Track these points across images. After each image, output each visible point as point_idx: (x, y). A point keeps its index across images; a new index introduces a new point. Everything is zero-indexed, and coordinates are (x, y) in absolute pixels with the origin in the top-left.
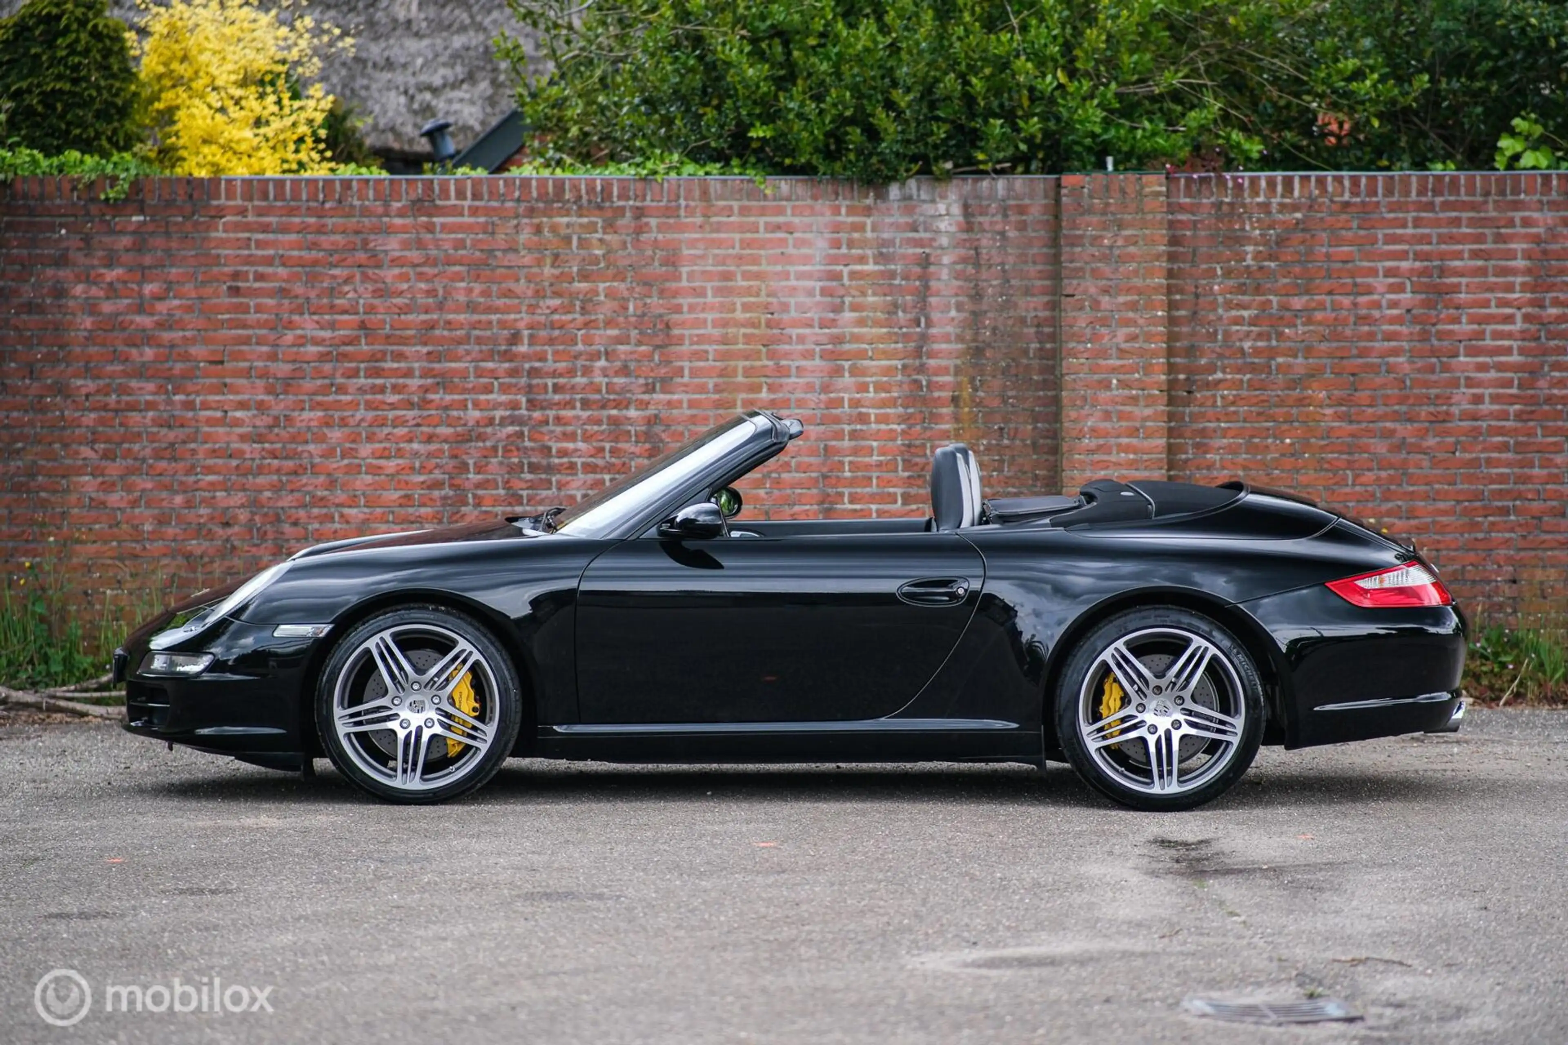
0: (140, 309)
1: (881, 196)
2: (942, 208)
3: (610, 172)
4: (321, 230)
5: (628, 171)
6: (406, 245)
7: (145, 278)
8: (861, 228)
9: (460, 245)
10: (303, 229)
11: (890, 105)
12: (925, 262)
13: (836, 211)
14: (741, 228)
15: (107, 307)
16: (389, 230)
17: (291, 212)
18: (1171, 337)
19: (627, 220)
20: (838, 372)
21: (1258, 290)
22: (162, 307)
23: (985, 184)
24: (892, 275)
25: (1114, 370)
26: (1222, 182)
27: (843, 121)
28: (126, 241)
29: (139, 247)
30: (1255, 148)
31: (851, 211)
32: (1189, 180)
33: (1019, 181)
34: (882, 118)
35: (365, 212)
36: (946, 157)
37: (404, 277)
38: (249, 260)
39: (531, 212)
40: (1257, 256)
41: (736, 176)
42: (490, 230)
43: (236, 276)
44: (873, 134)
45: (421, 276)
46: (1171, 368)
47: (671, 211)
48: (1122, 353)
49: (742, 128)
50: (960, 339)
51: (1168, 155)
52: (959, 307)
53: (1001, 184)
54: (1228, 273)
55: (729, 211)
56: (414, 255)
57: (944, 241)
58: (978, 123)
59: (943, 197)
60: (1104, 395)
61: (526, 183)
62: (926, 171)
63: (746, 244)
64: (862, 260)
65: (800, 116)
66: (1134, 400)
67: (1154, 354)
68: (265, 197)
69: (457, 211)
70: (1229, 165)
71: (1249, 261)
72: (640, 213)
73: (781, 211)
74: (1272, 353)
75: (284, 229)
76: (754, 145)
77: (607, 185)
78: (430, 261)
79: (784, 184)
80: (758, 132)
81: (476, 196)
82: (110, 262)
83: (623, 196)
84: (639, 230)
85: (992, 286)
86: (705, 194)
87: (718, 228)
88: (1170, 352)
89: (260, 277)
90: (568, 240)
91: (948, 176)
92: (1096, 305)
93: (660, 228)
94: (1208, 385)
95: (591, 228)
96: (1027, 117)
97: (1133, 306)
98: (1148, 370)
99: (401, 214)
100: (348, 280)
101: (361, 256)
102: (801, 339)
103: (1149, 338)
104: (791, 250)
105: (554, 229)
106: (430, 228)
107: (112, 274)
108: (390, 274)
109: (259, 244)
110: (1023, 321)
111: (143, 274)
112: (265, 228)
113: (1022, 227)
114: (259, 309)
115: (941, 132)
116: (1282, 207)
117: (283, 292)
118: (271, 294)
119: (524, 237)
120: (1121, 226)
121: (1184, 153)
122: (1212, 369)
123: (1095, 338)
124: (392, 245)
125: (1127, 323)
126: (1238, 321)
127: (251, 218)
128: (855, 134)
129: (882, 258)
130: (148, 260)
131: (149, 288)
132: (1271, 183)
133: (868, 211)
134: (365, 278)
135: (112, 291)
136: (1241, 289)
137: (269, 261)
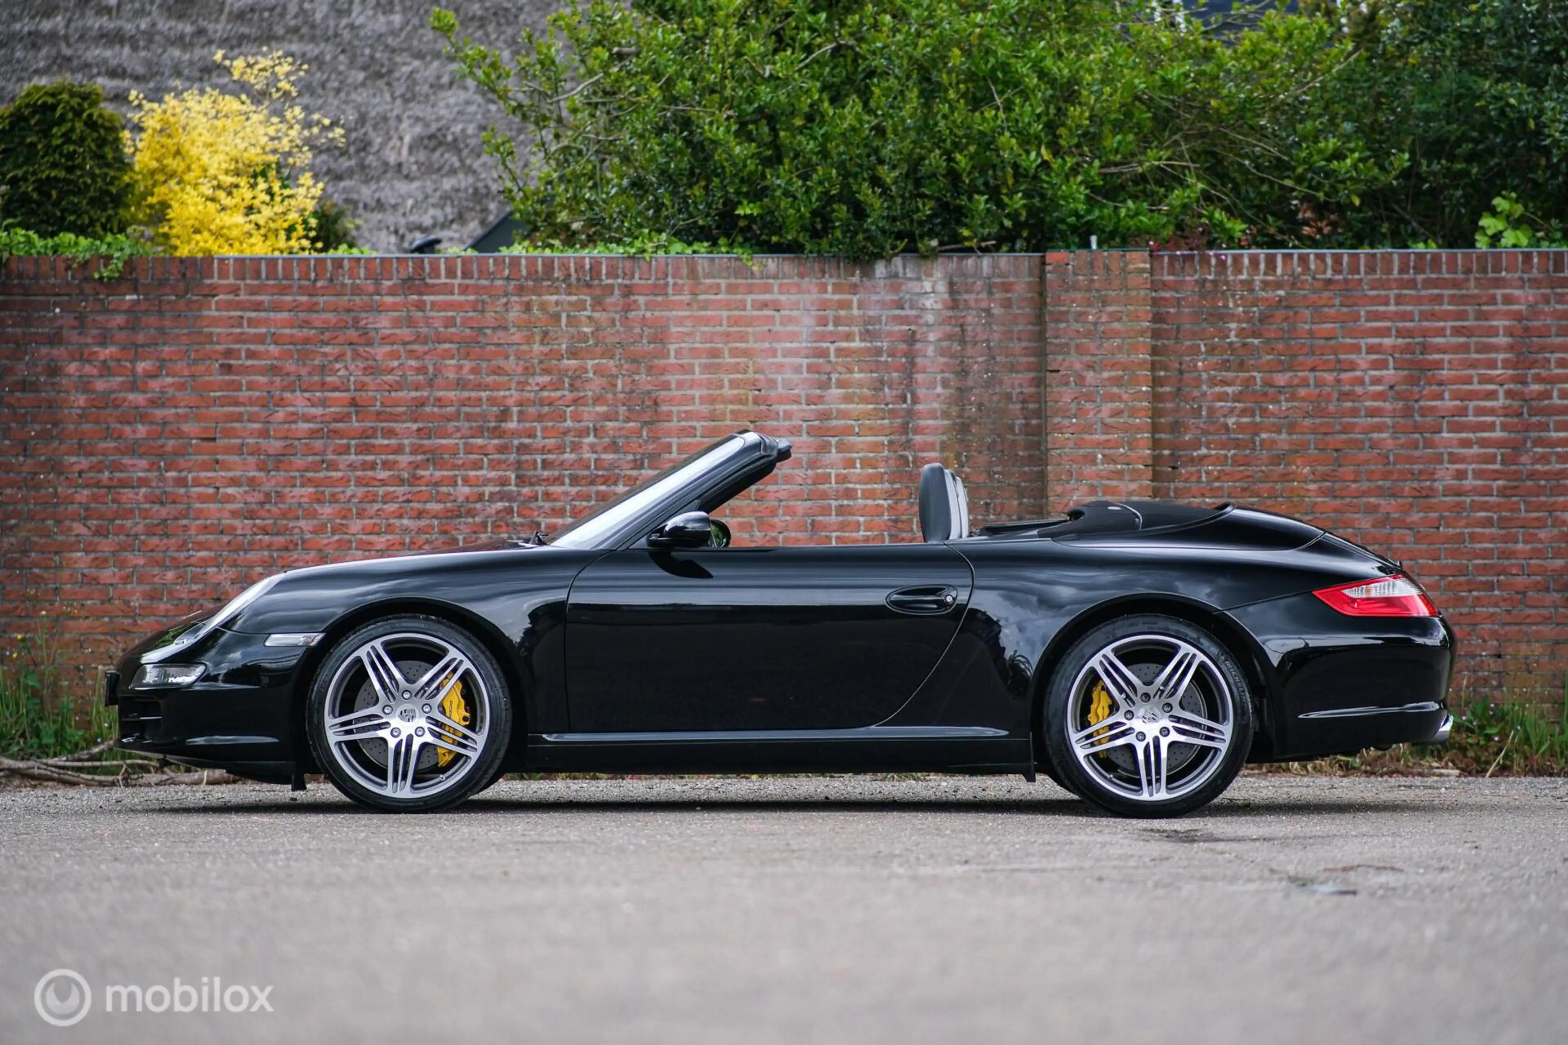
0: (133, 387)
1: (867, 273)
2: (927, 286)
3: (598, 251)
4: (312, 308)
5: (618, 250)
6: (396, 323)
7: (137, 357)
8: (847, 305)
9: (450, 322)
10: (294, 308)
11: (876, 181)
12: (911, 339)
13: (823, 288)
14: (728, 306)
15: (100, 385)
16: (380, 309)
17: (283, 290)
18: (1156, 413)
19: (615, 298)
20: (824, 448)
21: (1241, 366)
22: (155, 385)
23: (970, 262)
24: (879, 352)
25: (1099, 445)
26: (1205, 260)
27: (828, 199)
28: (120, 319)
29: (132, 326)
30: (1238, 227)
31: (837, 289)
32: (1172, 258)
33: (1004, 259)
34: (866, 193)
35: (357, 290)
36: (931, 234)
37: (395, 355)
38: (241, 339)
39: (521, 290)
40: (1240, 333)
41: (723, 254)
42: (479, 307)
43: (228, 353)
44: (859, 211)
45: (411, 354)
46: (1156, 444)
47: (660, 289)
48: (1107, 428)
49: (730, 205)
50: (946, 415)
51: (1152, 233)
52: (945, 384)
53: (986, 262)
54: (1211, 350)
55: (717, 289)
56: (405, 333)
57: (930, 318)
58: (963, 201)
59: (929, 275)
60: (1088, 470)
61: (515, 261)
62: (911, 249)
63: (735, 322)
64: (849, 337)
65: (786, 193)
66: (1119, 475)
67: (1139, 430)
68: (257, 275)
69: (447, 289)
70: (1211, 244)
71: (1233, 338)
72: (628, 291)
73: (768, 289)
74: (1256, 429)
75: (276, 308)
76: (742, 223)
77: (596, 264)
78: (420, 339)
79: (772, 263)
80: (745, 210)
81: (466, 274)
82: (104, 340)
83: (611, 274)
84: (627, 308)
85: (977, 362)
86: (693, 272)
87: (705, 306)
88: (1155, 428)
89: (251, 355)
90: (557, 317)
91: (931, 255)
92: (1080, 380)
93: (648, 306)
94: (1192, 461)
95: (580, 306)
96: (1011, 194)
97: (1117, 382)
98: (1132, 445)
99: (392, 292)
100: (339, 358)
101: (352, 334)
102: (788, 416)
103: (1133, 412)
104: (778, 328)
105: (543, 307)
106: (420, 306)
107: (105, 353)
108: (381, 351)
109: (251, 322)
110: (1008, 397)
111: (136, 351)
112: (257, 307)
113: (1007, 304)
114: (251, 386)
115: (927, 209)
116: (1265, 285)
117: (275, 370)
118: (262, 371)
119: (514, 314)
120: (1105, 302)
121: (1168, 232)
122: (1197, 445)
123: (1080, 413)
124: (383, 323)
125: (1112, 398)
126: (1222, 397)
127: (243, 297)
128: (842, 211)
129: (867, 335)
130: (141, 338)
131: (142, 366)
132: (1254, 261)
133: (854, 289)
134: (357, 355)
135: (106, 370)
136: (1225, 366)
137: (260, 339)
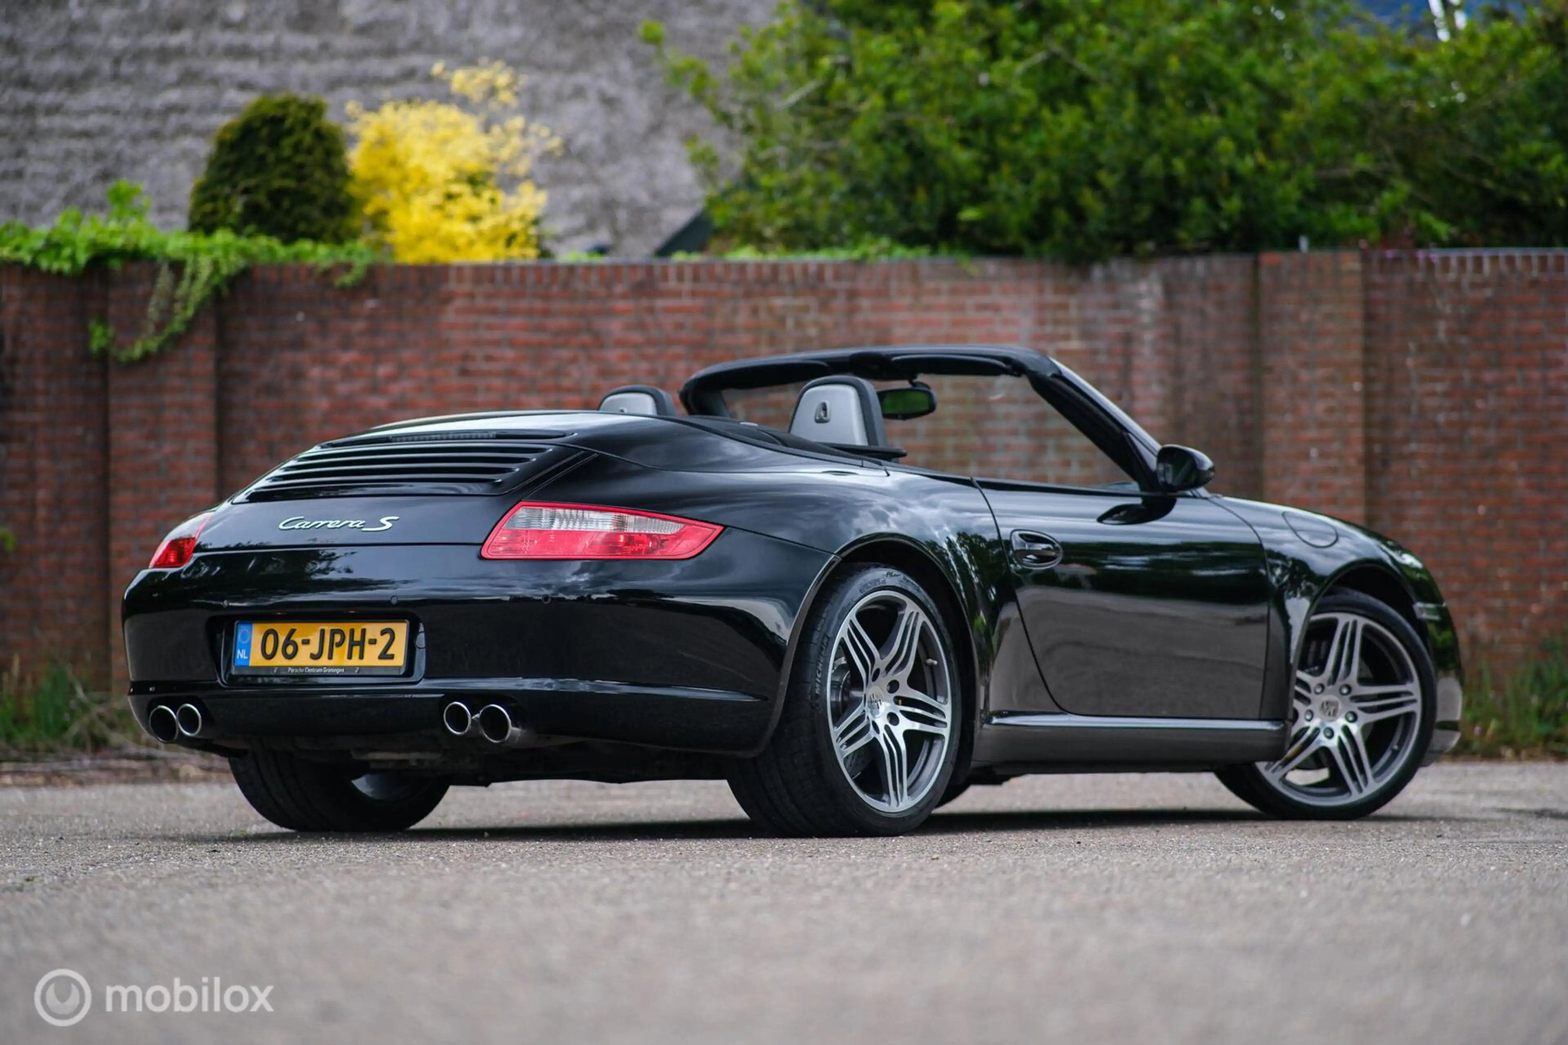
0: (375, 389)
1: (1085, 275)
2: (1143, 287)
3: (823, 256)
4: (546, 313)
5: (842, 255)
6: (628, 327)
7: (377, 361)
8: (1064, 307)
9: (679, 326)
10: (530, 312)
11: (1095, 185)
12: (1128, 339)
13: (1041, 290)
14: (951, 308)
15: (343, 388)
16: (611, 313)
17: (519, 295)
18: (1369, 410)
19: (839, 303)
20: (1041, 449)
21: (1451, 364)
22: (395, 389)
23: (1184, 265)
24: (1094, 352)
25: (1314, 442)
26: (1414, 261)
27: (1047, 205)
28: (360, 325)
29: (373, 331)
30: (1443, 229)
31: (1057, 291)
32: (1383, 260)
33: (1218, 262)
34: (1088, 198)
35: (590, 296)
36: (1148, 237)
37: (625, 358)
38: (478, 343)
39: (748, 295)
40: (1450, 332)
41: (944, 258)
42: (709, 312)
43: (466, 357)
44: (1079, 215)
45: (644, 357)
46: (1368, 441)
47: (882, 293)
48: (1321, 425)
49: (952, 210)
50: (1162, 413)
51: (1361, 234)
52: (1162, 382)
53: (1200, 266)
54: (1421, 349)
55: (937, 292)
56: (637, 337)
57: (1146, 319)
58: (1178, 204)
59: (1144, 276)
60: (1303, 466)
61: (742, 267)
62: (1128, 251)
63: (956, 323)
64: (1067, 337)
65: (1009, 199)
66: (1334, 471)
67: (1353, 425)
68: (492, 280)
69: (677, 294)
70: (1420, 245)
71: (1442, 336)
72: (852, 294)
73: (986, 291)
74: (1464, 425)
75: (511, 312)
76: (962, 228)
77: (821, 268)
78: (651, 342)
79: (992, 266)
80: (969, 214)
81: (696, 278)
82: (346, 344)
83: (837, 277)
84: (852, 310)
85: (1192, 362)
86: (915, 276)
87: (928, 308)
88: (1368, 425)
89: (489, 358)
90: (782, 321)
91: (1149, 258)
92: (1295, 379)
93: (875, 309)
94: (1403, 457)
95: (806, 309)
96: (1228, 196)
97: (1331, 380)
98: (1346, 442)
99: (624, 296)
100: (573, 360)
101: (585, 338)
102: (1007, 417)
103: (1347, 409)
104: (999, 329)
105: (770, 310)
106: (651, 310)
107: (348, 357)
108: (612, 355)
109: (490, 327)
110: (1222, 396)
111: (377, 355)
112: (494, 312)
113: (1221, 305)
114: (488, 389)
115: (1145, 212)
116: (1474, 285)
117: (511, 374)
118: (497, 374)
119: (743, 318)
120: (1318, 301)
121: (1375, 235)
122: (1406, 440)
123: (1295, 410)
124: (615, 327)
125: (1325, 395)
126: (1433, 394)
127: (480, 302)
128: (1062, 216)
129: (1086, 335)
130: (381, 342)
131: (383, 370)
132: (1462, 262)
133: (1071, 291)
134: (590, 359)
135: (348, 374)
136: (1435, 364)
137: (497, 343)
